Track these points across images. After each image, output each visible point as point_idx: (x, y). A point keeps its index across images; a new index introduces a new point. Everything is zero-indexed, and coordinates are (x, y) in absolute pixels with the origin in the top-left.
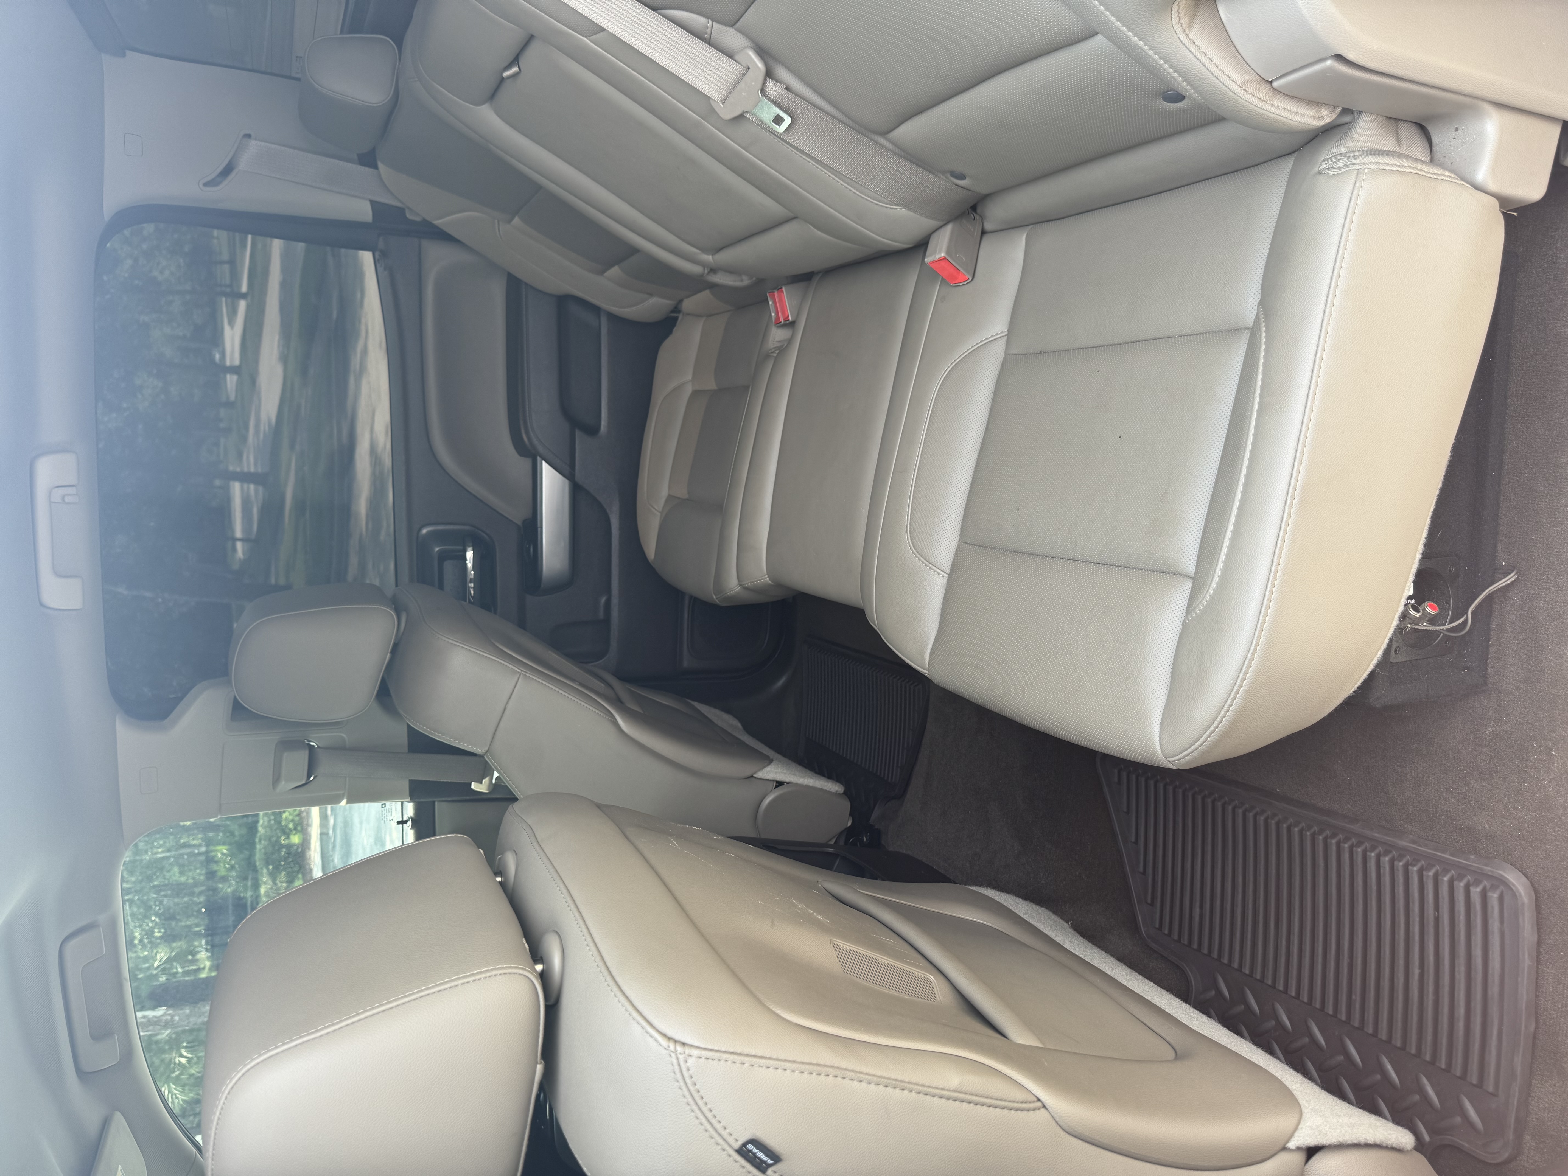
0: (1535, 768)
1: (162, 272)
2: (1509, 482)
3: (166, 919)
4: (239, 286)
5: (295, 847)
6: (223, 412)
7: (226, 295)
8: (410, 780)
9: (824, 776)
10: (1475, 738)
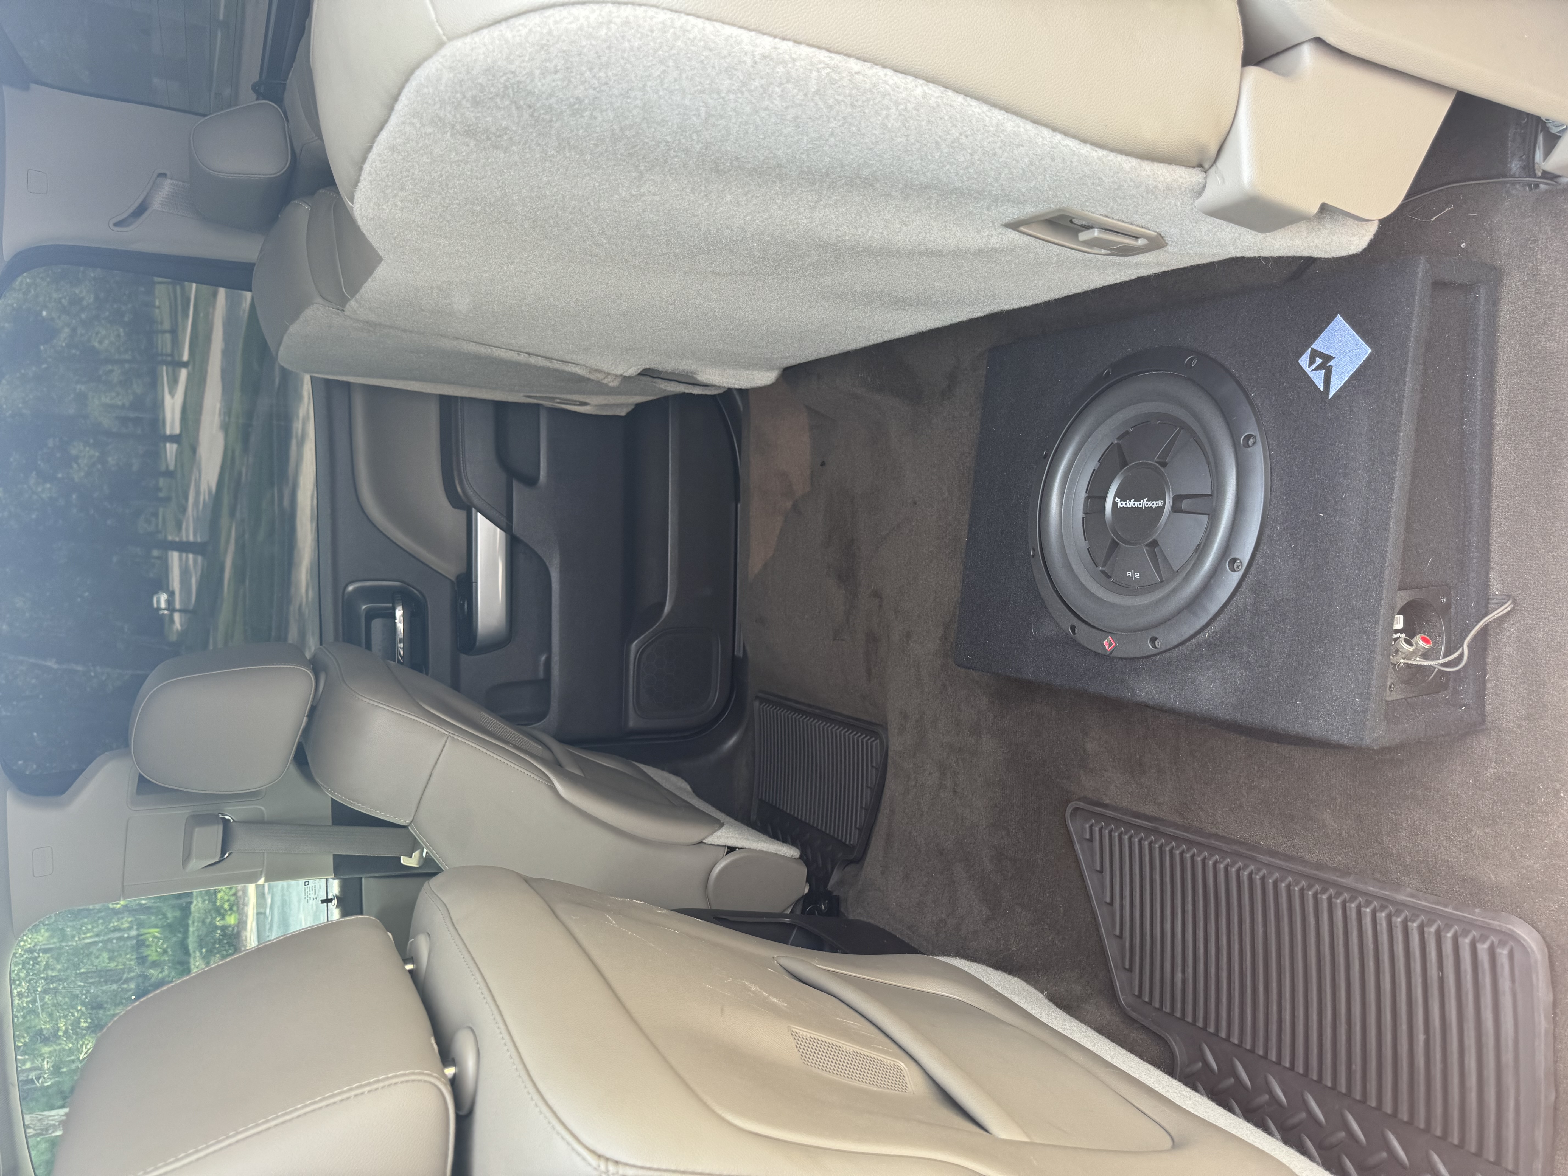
0: (1542, 812)
1: (100, 342)
2: (1499, 506)
3: (93, 1008)
4: (181, 355)
5: (230, 929)
6: (162, 482)
7: (167, 364)
8: (335, 856)
9: (778, 839)
10: (1476, 780)
